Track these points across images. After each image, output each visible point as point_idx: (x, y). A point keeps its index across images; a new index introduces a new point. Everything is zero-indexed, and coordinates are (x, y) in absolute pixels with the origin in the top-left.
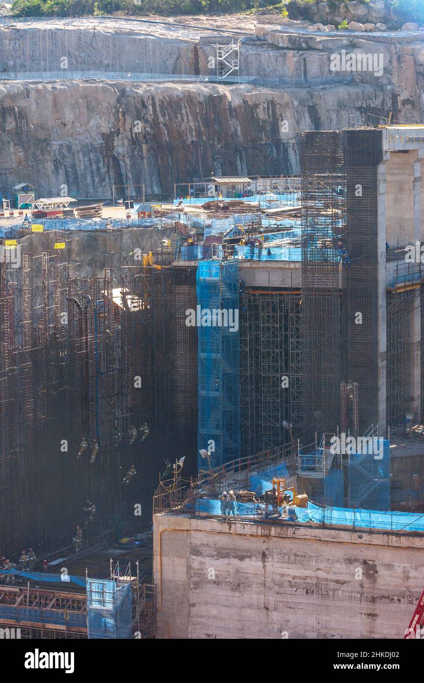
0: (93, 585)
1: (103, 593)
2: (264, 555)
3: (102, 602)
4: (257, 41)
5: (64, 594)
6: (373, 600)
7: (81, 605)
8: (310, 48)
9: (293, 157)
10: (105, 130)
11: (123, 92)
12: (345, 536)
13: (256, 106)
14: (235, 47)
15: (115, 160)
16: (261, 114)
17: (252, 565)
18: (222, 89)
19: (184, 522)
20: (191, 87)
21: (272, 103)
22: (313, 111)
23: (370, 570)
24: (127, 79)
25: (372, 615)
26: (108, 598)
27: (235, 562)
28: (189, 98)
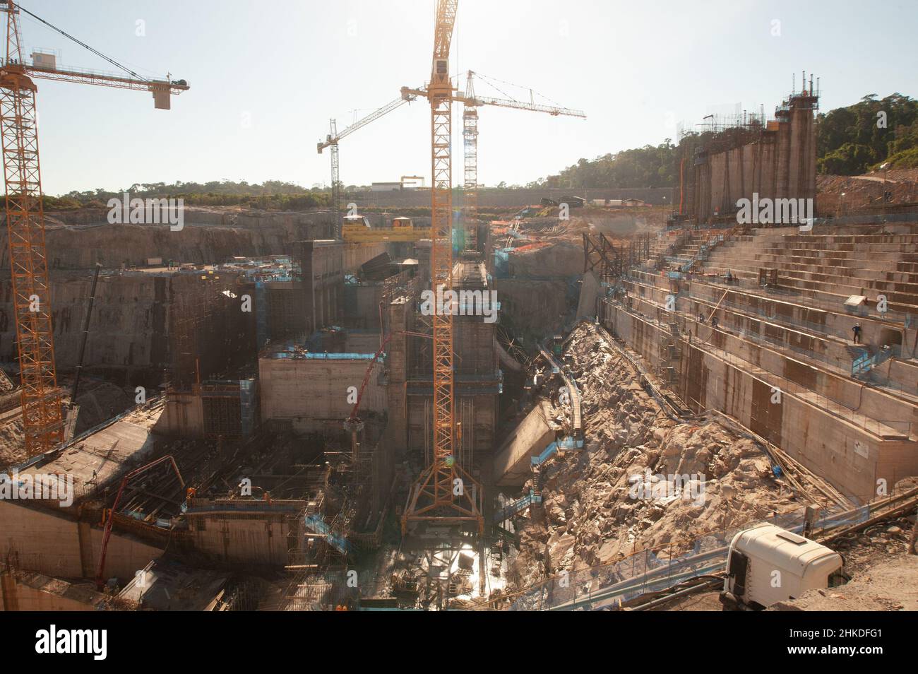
0: (242, 382)
1: (245, 384)
2: (295, 369)
3: (245, 387)
4: (242, 214)
5: (229, 386)
6: (331, 380)
7: (239, 389)
8: (260, 217)
9: (257, 251)
10: (197, 242)
11: (202, 230)
12: (321, 361)
13: (245, 235)
14: (236, 216)
15: (200, 251)
16: (246, 237)
17: (291, 372)
18: (234, 229)
19: (269, 360)
20: (224, 228)
21: (250, 234)
22: (262, 236)
23: (329, 371)
24: (202, 226)
25: (330, 384)
26: (248, 386)
27: (286, 372)
28: (224, 232)
